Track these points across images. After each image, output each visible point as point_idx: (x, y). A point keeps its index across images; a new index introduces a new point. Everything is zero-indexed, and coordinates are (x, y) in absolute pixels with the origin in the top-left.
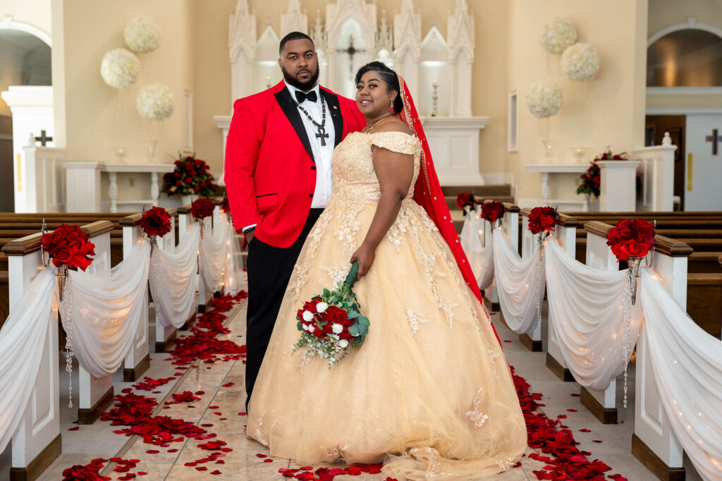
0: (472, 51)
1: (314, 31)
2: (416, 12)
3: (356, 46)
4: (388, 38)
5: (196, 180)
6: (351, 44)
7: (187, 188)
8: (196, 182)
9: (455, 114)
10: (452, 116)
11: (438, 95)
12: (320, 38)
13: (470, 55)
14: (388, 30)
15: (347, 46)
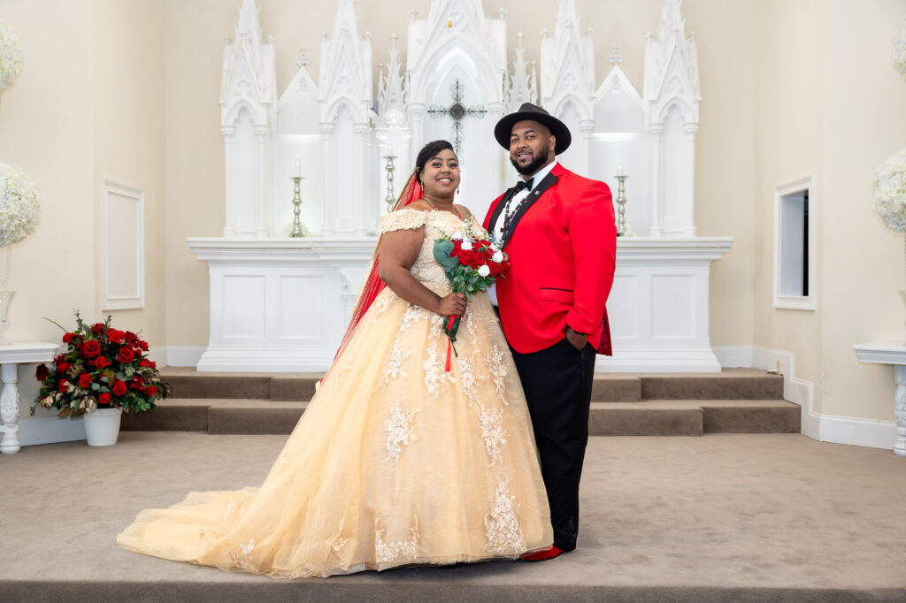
0: (696, 108)
1: (386, 75)
2: (585, 33)
3: (466, 103)
4: (530, 86)
5: (104, 379)
6: (457, 98)
7: (80, 398)
8: (103, 384)
9: (663, 233)
10: (655, 236)
11: (627, 195)
12: (398, 88)
13: (692, 115)
14: (528, 72)
15: (448, 103)
